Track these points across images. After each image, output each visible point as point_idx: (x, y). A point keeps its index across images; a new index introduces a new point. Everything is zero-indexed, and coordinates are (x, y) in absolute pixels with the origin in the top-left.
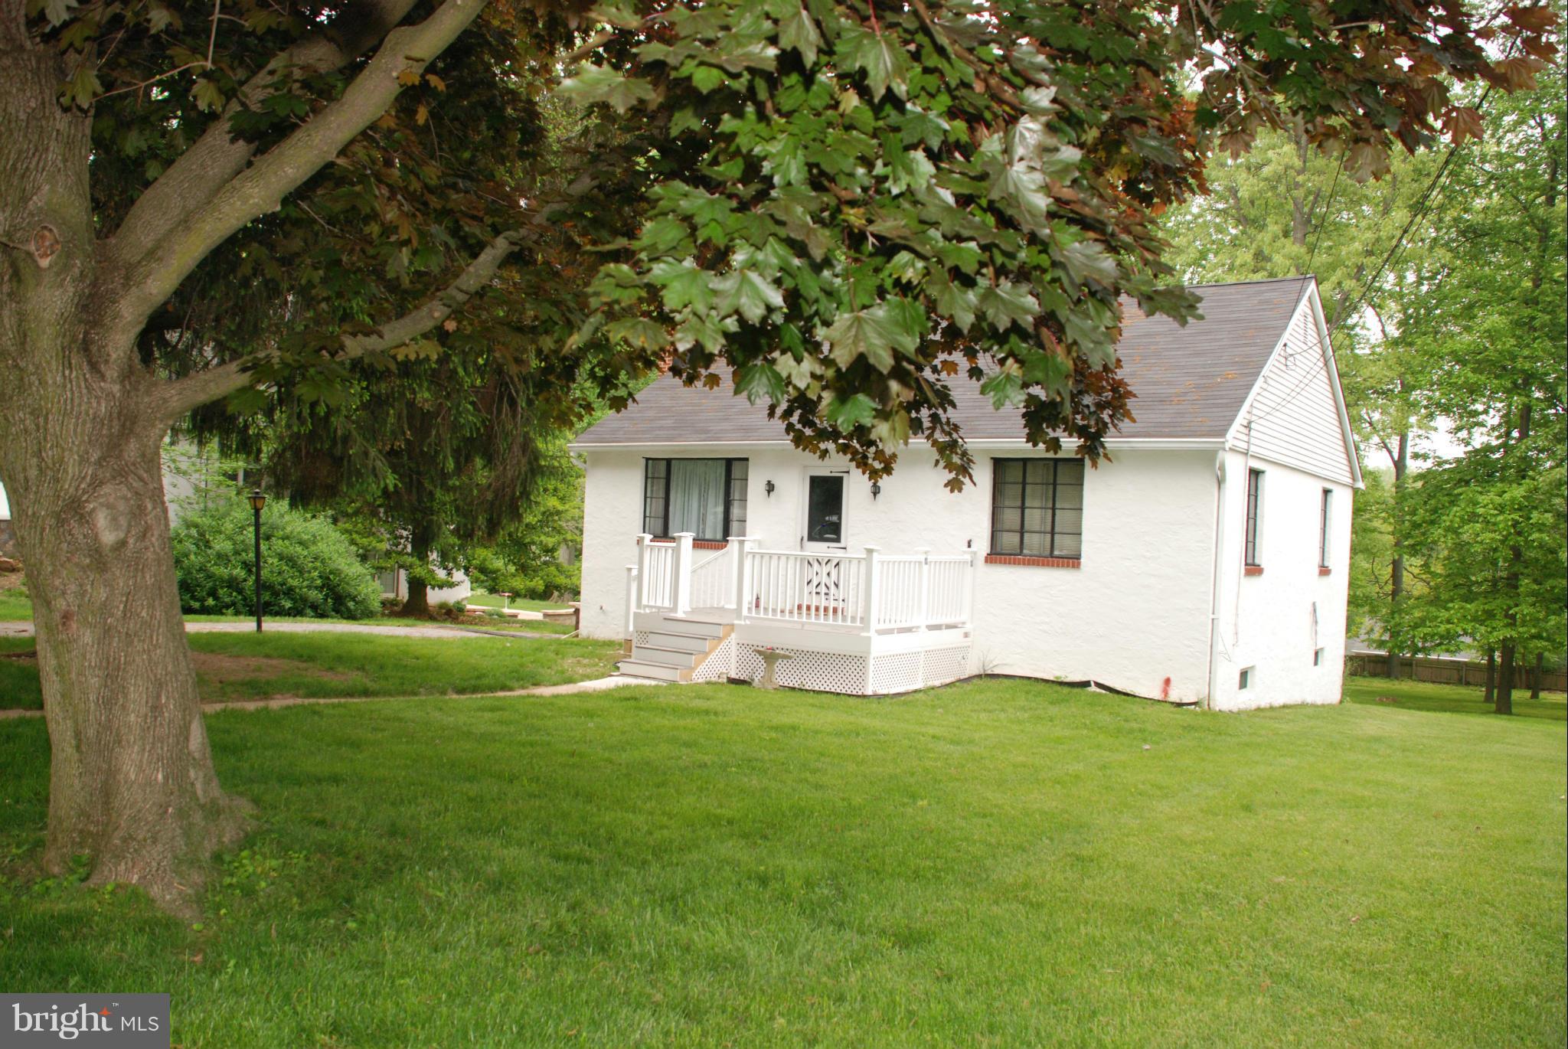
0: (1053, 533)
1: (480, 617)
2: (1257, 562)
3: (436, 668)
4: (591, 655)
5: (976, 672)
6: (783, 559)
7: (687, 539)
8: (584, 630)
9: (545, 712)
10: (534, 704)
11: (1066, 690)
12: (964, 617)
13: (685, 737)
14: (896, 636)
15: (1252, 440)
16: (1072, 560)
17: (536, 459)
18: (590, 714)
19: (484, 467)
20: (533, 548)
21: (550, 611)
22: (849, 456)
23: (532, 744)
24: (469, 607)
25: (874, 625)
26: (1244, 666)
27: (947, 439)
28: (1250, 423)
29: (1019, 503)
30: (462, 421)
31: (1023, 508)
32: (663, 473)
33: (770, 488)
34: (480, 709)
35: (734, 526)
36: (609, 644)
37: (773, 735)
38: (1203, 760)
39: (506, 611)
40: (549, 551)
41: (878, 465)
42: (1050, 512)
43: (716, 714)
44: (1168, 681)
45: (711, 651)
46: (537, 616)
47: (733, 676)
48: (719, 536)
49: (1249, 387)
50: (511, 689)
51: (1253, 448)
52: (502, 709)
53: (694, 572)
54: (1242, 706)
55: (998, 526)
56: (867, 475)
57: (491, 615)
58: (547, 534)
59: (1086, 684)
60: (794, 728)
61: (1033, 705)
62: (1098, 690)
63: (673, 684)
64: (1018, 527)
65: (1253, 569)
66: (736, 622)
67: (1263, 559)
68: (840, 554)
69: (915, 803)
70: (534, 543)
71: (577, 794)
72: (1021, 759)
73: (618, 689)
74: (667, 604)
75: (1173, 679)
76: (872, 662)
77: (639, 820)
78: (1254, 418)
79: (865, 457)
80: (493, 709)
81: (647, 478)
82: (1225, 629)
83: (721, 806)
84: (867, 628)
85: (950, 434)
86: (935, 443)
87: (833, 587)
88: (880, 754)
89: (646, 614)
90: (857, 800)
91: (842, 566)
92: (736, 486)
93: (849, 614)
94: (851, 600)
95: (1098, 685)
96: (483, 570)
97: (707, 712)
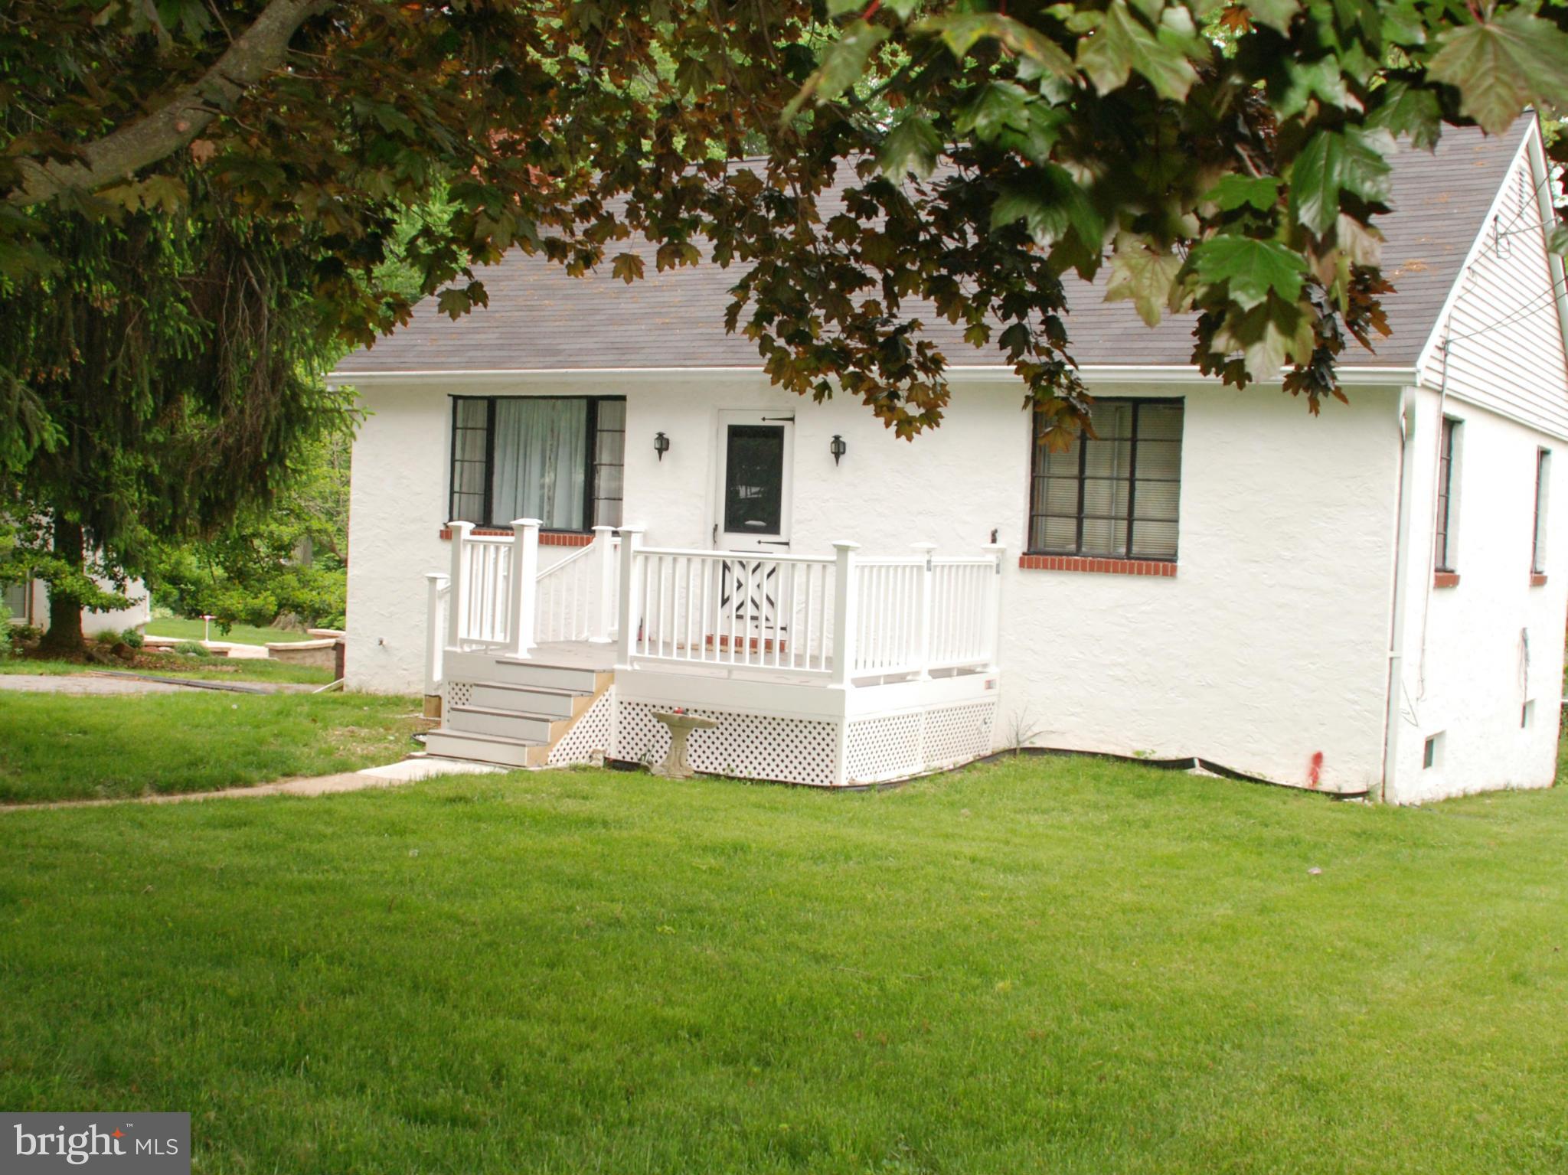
0: (1130, 519)
1: (168, 655)
2: (1449, 565)
3: (121, 750)
4: (371, 722)
5: (1003, 744)
6: (682, 562)
7: (531, 527)
8: (353, 677)
9: (321, 827)
10: (299, 813)
11: (1155, 773)
12: (986, 655)
13: (568, 868)
14: (883, 689)
15: (1450, 371)
16: (1163, 563)
17: (295, 397)
18: (396, 829)
19: (199, 410)
20: (257, 542)
21: (280, 645)
22: (862, 396)
23: (311, 888)
24: (149, 639)
25: (850, 672)
26: (1430, 732)
27: (1044, 359)
28: (1447, 342)
29: (1075, 471)
30: (169, 332)
31: (1081, 479)
32: (481, 420)
33: (663, 444)
34: (210, 824)
35: (602, 508)
36: (396, 702)
37: (711, 861)
38: (1412, 892)
39: (209, 644)
40: (282, 548)
41: (914, 410)
42: (1126, 485)
43: (605, 824)
44: (1318, 759)
45: (578, 715)
46: (259, 652)
47: (614, 755)
48: (577, 523)
49: (1448, 284)
50: (248, 784)
51: (1450, 384)
52: (243, 823)
53: (538, 582)
54: (1427, 796)
55: (1041, 508)
56: (893, 428)
57: (185, 651)
58: (280, 521)
59: (1186, 763)
60: (739, 848)
61: (1111, 799)
62: (1206, 773)
63: (517, 771)
64: (1074, 510)
65: (1446, 578)
66: (617, 667)
67: (1459, 563)
68: (780, 553)
69: (990, 984)
70: (256, 534)
71: (416, 987)
72: (1127, 897)
73: (428, 781)
74: (499, 637)
75: (1325, 755)
76: (846, 731)
77: (536, 1032)
78: (1452, 336)
79: (894, 395)
80: (229, 824)
81: (454, 428)
82: (1407, 673)
83: (669, 1001)
84: (837, 676)
85: (1049, 353)
86: (1022, 368)
87: (765, 604)
88: (899, 894)
89: (464, 655)
90: (894, 983)
91: (781, 573)
92: (604, 440)
93: (793, 649)
94: (795, 628)
95: (1206, 765)
96: (174, 579)
97: (590, 822)
